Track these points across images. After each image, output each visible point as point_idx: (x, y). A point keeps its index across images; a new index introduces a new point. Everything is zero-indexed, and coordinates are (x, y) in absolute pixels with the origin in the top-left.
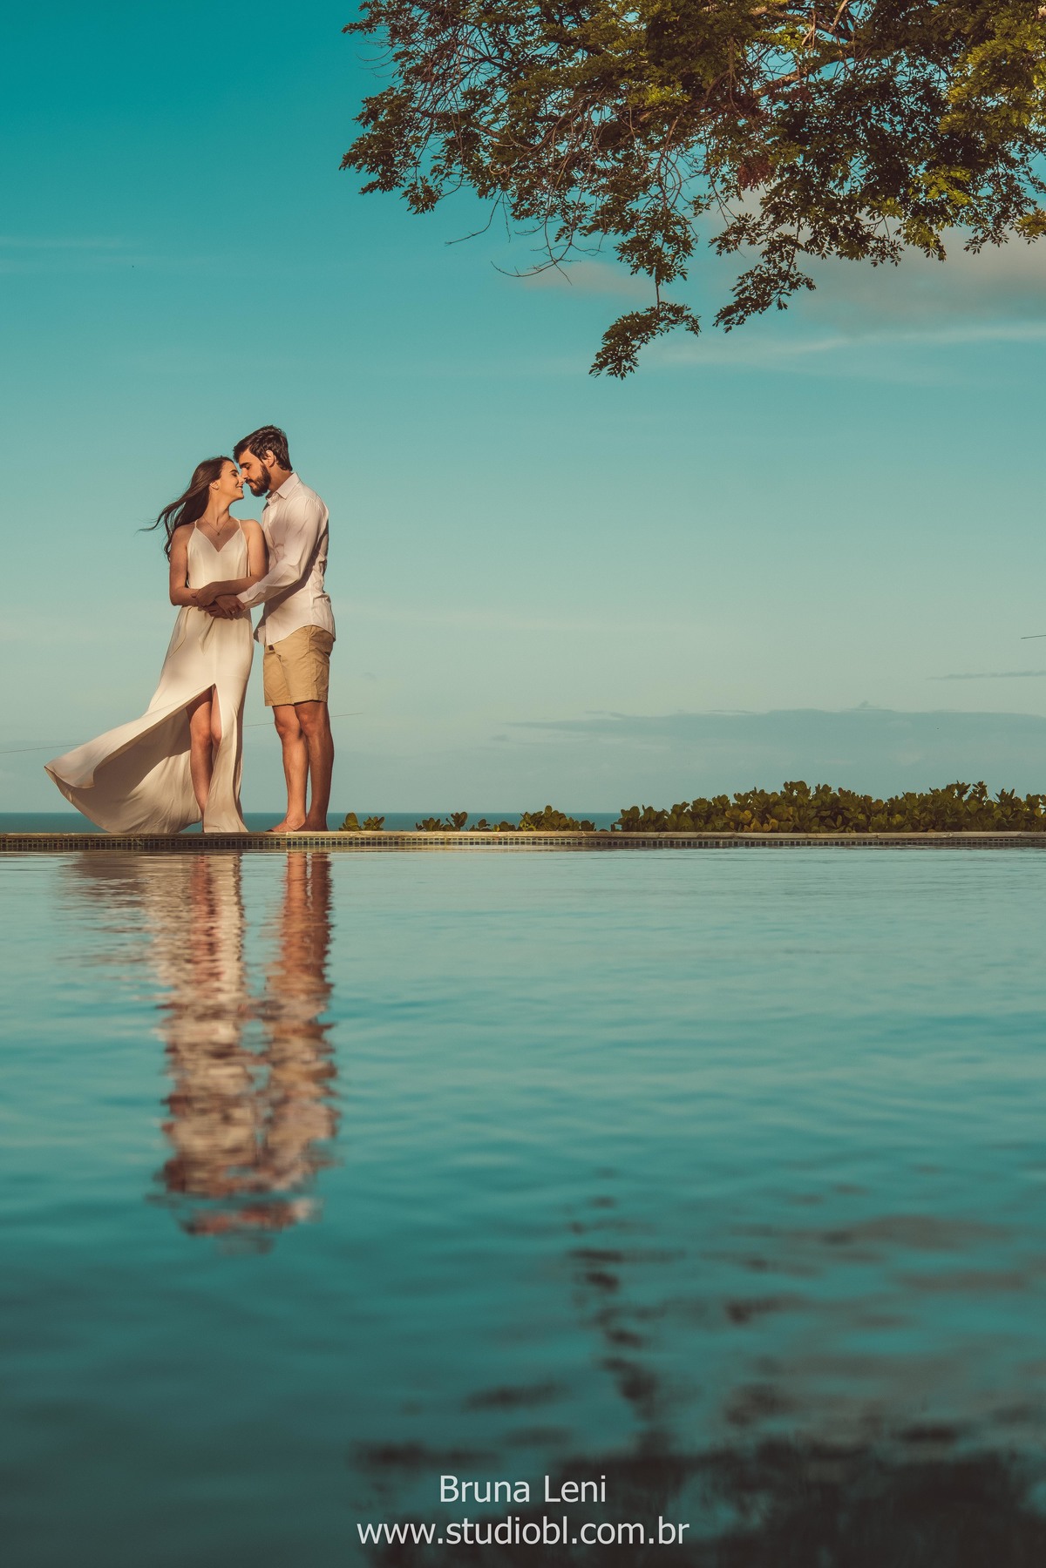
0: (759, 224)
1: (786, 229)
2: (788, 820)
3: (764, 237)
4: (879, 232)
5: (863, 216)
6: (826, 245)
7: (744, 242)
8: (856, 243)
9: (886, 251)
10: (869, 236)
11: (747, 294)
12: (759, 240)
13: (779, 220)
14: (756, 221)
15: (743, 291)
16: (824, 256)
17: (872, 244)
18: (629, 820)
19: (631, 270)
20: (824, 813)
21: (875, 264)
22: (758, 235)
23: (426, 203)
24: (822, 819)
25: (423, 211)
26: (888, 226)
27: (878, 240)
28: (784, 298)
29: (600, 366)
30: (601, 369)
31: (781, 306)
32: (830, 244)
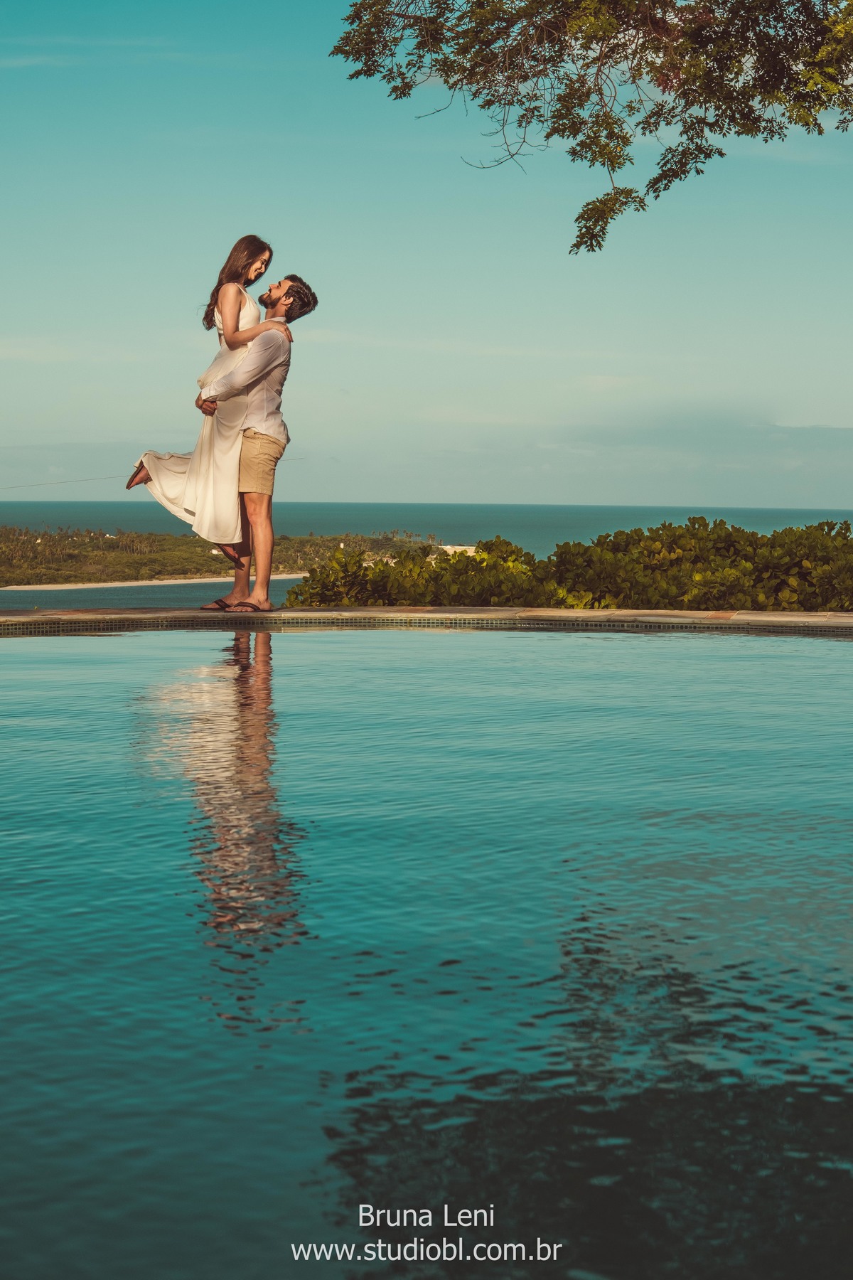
0: (673, 108)
1: (696, 111)
2: (691, 550)
3: (678, 118)
4: (768, 114)
5: (755, 103)
6: (726, 126)
7: (663, 124)
8: (750, 124)
9: (774, 131)
10: (759, 119)
11: (669, 166)
12: (674, 120)
13: (689, 104)
14: (671, 106)
15: (665, 164)
16: (724, 135)
17: (763, 124)
18: (562, 553)
19: (589, 164)
20: (719, 545)
21: (766, 141)
22: (673, 117)
23: (403, 91)
24: (718, 549)
25: (401, 97)
26: (774, 111)
27: (767, 121)
28: (700, 166)
29: (577, 246)
30: (578, 248)
31: (698, 172)
32: (729, 125)
